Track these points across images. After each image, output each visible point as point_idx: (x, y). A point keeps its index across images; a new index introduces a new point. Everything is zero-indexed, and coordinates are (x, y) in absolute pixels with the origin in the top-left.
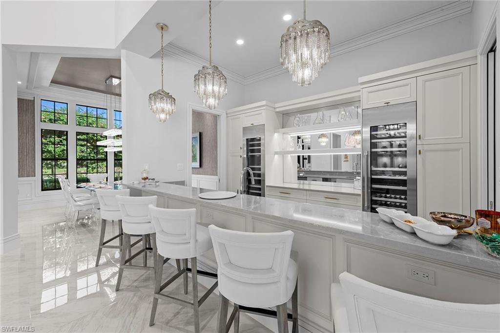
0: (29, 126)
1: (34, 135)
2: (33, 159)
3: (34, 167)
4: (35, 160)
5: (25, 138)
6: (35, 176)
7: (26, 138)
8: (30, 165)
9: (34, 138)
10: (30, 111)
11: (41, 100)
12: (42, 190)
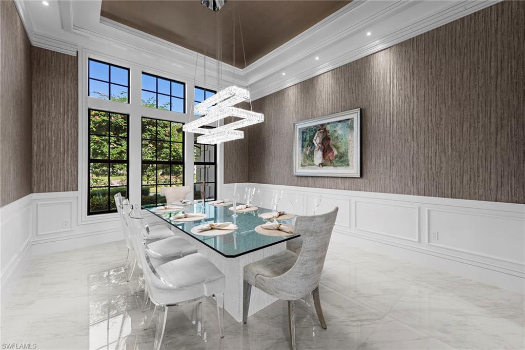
0: (68, 102)
1: (77, 118)
2: (75, 159)
3: (76, 173)
4: (77, 161)
5: (62, 121)
6: (77, 190)
7: (64, 123)
8: (70, 171)
9: (77, 123)
10: (70, 75)
11: (90, 59)
12: (89, 214)
